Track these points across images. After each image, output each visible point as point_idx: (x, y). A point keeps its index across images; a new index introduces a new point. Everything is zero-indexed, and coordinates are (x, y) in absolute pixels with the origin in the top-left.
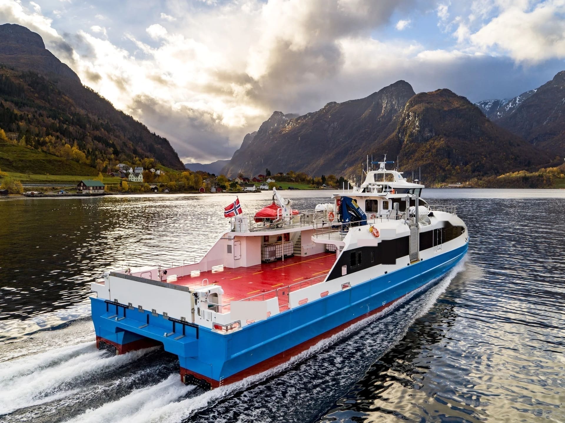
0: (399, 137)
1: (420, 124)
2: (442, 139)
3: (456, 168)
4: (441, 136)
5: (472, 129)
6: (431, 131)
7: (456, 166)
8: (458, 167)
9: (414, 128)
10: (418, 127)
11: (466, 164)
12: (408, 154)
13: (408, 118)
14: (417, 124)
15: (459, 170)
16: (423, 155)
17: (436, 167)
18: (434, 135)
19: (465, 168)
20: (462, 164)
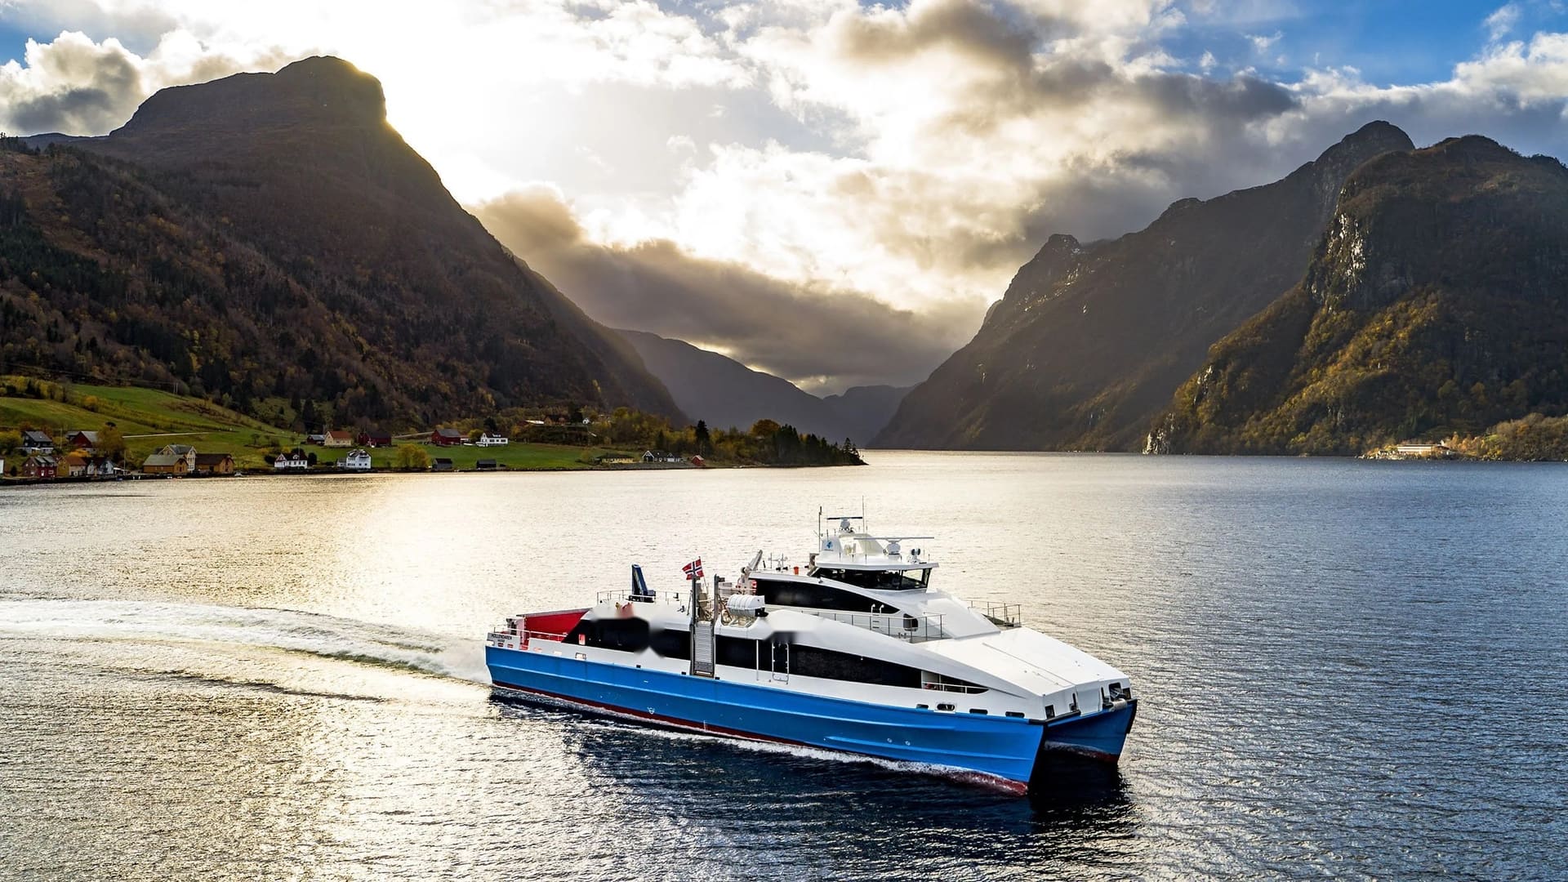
0: (1313, 294)
1: (1365, 249)
2: (1433, 296)
3: (1473, 389)
4: (1430, 285)
5: (1537, 258)
6: (1400, 272)
7: (1474, 384)
8: (1479, 386)
9: (1348, 265)
10: (1359, 260)
11: (1509, 376)
12: (1327, 347)
13: (1337, 235)
14: (1357, 250)
15: (1482, 397)
16: (1369, 351)
17: (1407, 387)
18: (1412, 283)
19: (1505, 391)
20: (1496, 378)
